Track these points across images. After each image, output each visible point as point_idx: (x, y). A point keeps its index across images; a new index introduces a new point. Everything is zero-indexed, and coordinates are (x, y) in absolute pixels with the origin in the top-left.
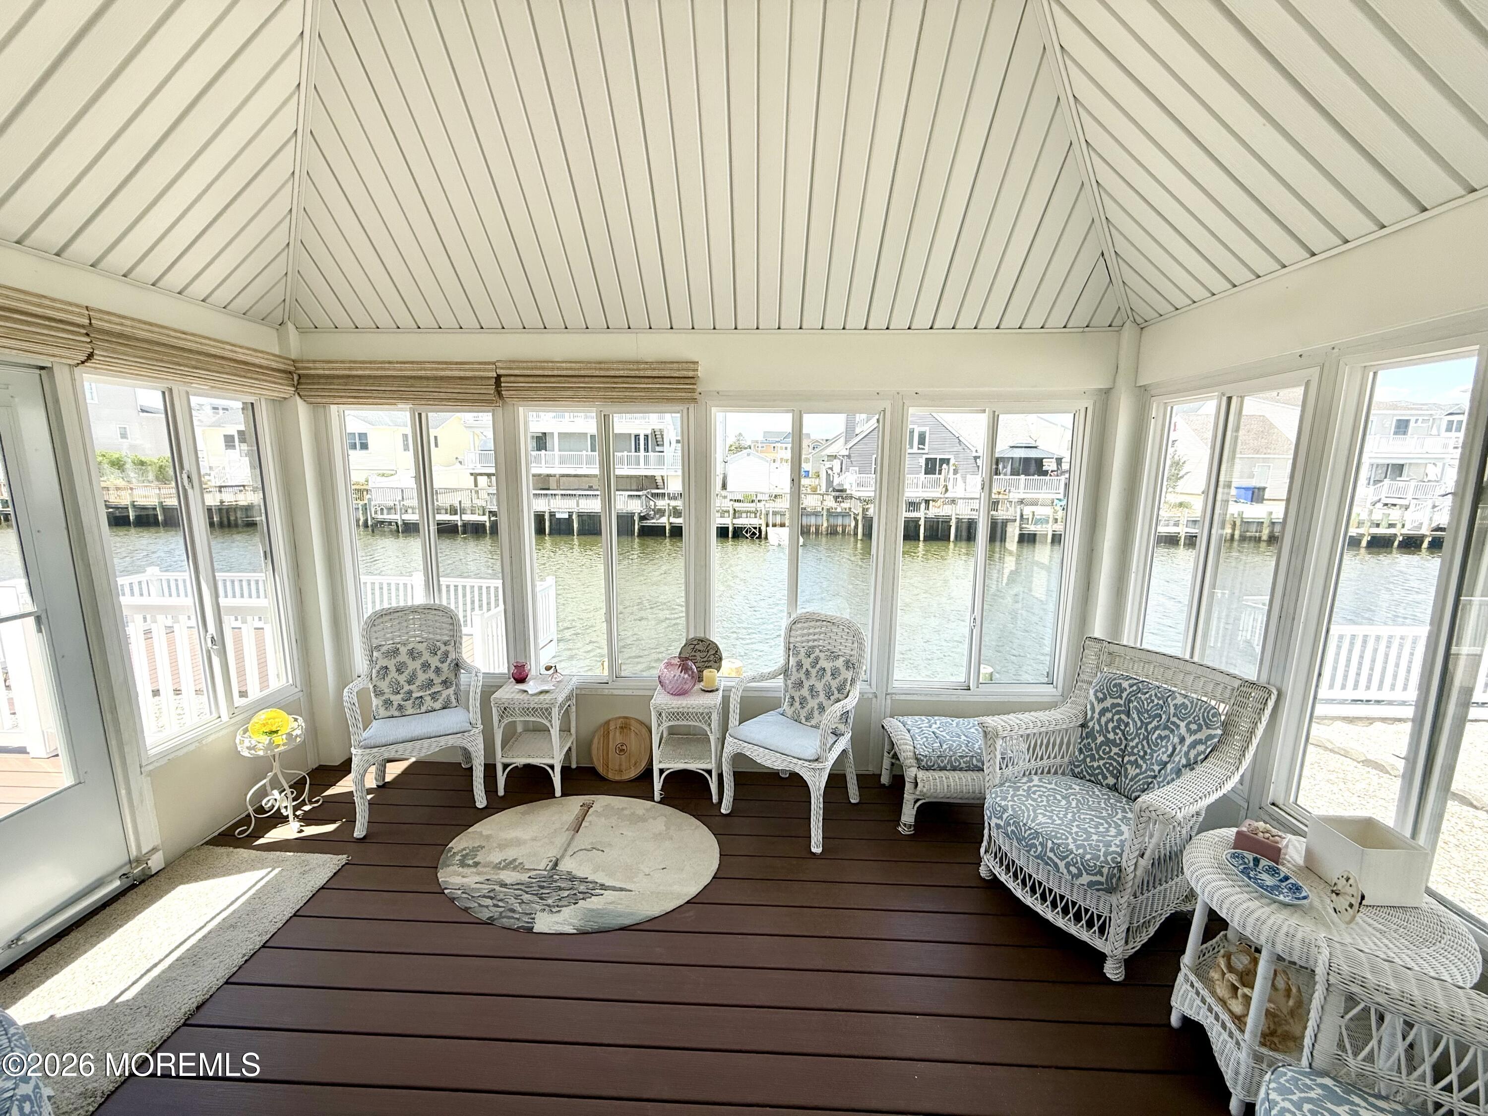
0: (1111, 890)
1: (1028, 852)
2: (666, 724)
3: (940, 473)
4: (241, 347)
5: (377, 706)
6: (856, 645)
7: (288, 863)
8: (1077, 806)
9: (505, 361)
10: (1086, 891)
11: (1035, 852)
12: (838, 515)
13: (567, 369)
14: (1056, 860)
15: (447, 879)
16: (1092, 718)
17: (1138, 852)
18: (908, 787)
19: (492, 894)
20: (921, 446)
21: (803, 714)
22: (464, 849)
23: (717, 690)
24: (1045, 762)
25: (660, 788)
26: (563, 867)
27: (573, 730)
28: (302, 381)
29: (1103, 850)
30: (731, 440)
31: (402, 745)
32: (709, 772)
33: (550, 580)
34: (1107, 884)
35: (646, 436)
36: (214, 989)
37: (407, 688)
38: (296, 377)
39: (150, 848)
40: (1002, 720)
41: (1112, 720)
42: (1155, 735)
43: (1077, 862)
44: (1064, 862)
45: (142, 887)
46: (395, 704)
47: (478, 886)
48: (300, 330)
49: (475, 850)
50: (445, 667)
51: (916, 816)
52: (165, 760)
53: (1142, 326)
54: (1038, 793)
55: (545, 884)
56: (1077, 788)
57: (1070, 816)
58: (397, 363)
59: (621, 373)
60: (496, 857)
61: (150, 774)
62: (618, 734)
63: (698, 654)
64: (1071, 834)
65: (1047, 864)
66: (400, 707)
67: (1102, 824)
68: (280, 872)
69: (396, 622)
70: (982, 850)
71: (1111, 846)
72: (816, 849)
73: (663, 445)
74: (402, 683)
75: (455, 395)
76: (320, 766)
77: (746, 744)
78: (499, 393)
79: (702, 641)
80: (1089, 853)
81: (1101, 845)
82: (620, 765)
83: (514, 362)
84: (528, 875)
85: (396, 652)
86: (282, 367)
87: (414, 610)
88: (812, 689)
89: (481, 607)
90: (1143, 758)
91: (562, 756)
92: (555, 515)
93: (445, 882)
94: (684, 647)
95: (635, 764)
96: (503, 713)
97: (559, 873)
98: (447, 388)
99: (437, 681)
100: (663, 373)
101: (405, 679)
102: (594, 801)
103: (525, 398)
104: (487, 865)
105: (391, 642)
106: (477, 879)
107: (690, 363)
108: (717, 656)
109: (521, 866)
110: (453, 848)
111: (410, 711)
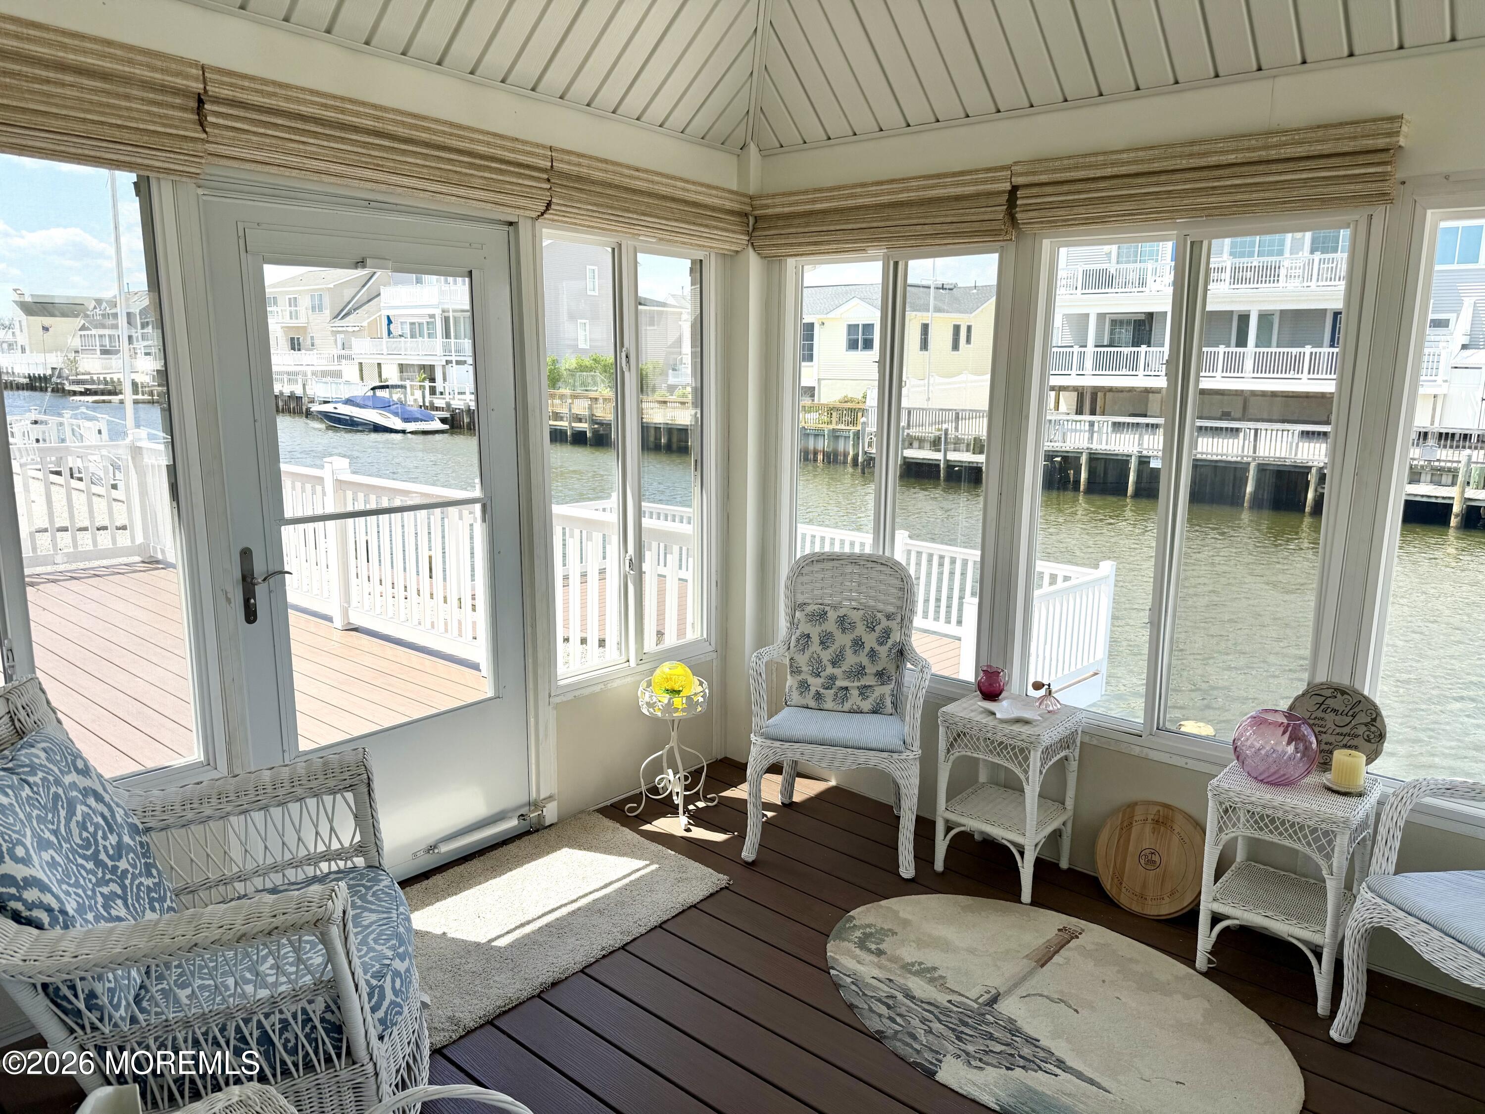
2: (1240, 833)
4: (694, 183)
5: (792, 687)
7: (667, 862)
9: (1027, 162)
15: (837, 957)
19: (891, 1002)
22: (869, 926)
25: (1209, 947)
26: (1009, 1007)
27: (1069, 803)
28: (759, 225)
32: (1316, 950)
33: (1108, 570)
36: (570, 972)
37: (830, 670)
38: (751, 220)
39: (548, 795)
45: (535, 835)
46: (813, 689)
47: (875, 982)
48: (763, 153)
49: (884, 933)
50: (883, 651)
52: (570, 696)
55: (970, 1021)
60: (909, 954)
61: (557, 706)
62: (1148, 829)
63: (1330, 717)
66: (818, 696)
68: (657, 870)
69: (829, 574)
74: (825, 661)
75: (945, 227)
76: (726, 758)
77: (1401, 914)
78: (1012, 218)
79: (1343, 693)
82: (1144, 886)
83: (1040, 161)
84: (949, 998)
85: (823, 615)
86: (736, 206)
87: (854, 560)
91: (1042, 838)
92: (1149, 462)
93: (833, 958)
94: (1303, 695)
95: (1172, 894)
96: (955, 740)
97: (996, 1013)
98: (935, 217)
99: (871, 669)
100: (1319, 147)
101: (830, 657)
102: (1083, 930)
103: (1054, 221)
104: (894, 959)
105: (820, 601)
106: (876, 972)
107: (1382, 119)
108: (1373, 729)
109: (941, 981)
110: (854, 918)
111: (829, 705)
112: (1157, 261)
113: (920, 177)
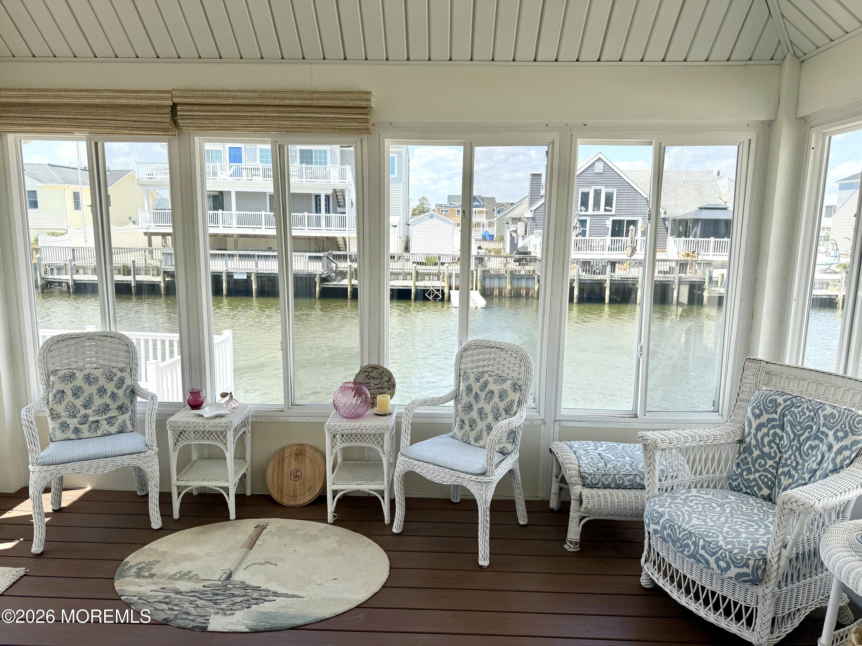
0: (756, 581)
1: (682, 552)
2: (340, 445)
3: (627, 236)
5: (54, 428)
6: (523, 369)
8: (731, 512)
9: (182, 90)
10: (735, 585)
11: (688, 552)
12: (520, 278)
13: (242, 98)
14: (707, 556)
15: (124, 588)
16: (749, 434)
17: (781, 544)
18: (574, 505)
19: (167, 600)
20: (607, 208)
21: (473, 435)
22: (140, 563)
23: (390, 414)
24: (704, 476)
25: (333, 509)
26: (237, 577)
27: (248, 458)
29: (751, 545)
30: (414, 204)
31: (79, 463)
32: (382, 492)
33: (227, 334)
34: (753, 576)
35: (327, 197)
37: (83, 412)
40: (662, 434)
41: (768, 434)
42: (807, 446)
43: (726, 557)
44: (714, 558)
46: (72, 427)
47: (154, 593)
49: (151, 564)
50: (120, 392)
51: (582, 533)
53: (802, 59)
54: (694, 502)
55: (219, 592)
56: (733, 498)
57: (722, 519)
58: (74, 91)
59: (296, 102)
60: (171, 570)
62: (293, 459)
63: (372, 381)
64: (722, 533)
65: (699, 561)
66: (77, 431)
67: (753, 526)
69: (72, 348)
70: (643, 560)
71: (758, 542)
72: (484, 561)
73: (344, 206)
74: (78, 406)
75: (131, 123)
77: (416, 462)
78: (175, 122)
79: (376, 368)
80: (737, 548)
81: (749, 541)
82: (295, 490)
83: (190, 90)
84: (203, 584)
85: (72, 376)
87: (90, 337)
88: (481, 411)
89: (155, 357)
90: (795, 468)
91: (237, 480)
92: (233, 276)
93: (121, 590)
94: (359, 373)
95: (310, 489)
96: (179, 436)
97: (233, 582)
98: (123, 116)
99: (113, 406)
100: (337, 102)
101: (82, 403)
102: (268, 523)
103: (201, 127)
104: (162, 576)
105: (68, 367)
106: (153, 587)
107: (363, 92)
108: (390, 383)
109: (196, 577)
110: (128, 562)
111: (86, 434)
112: (221, 162)
113: (109, 90)
